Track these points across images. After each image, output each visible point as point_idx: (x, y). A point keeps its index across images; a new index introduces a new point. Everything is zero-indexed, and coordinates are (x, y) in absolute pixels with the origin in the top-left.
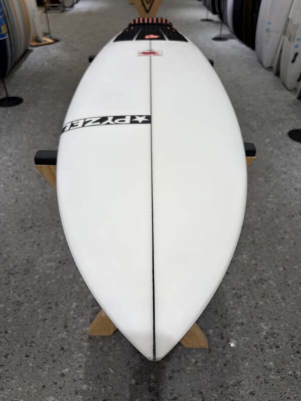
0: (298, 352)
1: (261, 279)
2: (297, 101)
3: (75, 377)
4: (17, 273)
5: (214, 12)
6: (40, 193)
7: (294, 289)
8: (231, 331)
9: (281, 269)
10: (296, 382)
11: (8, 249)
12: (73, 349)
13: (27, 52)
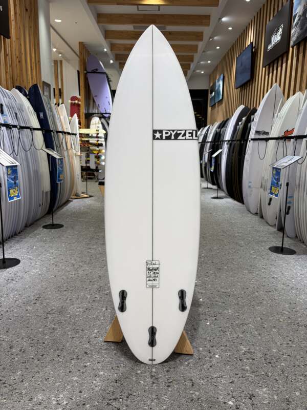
0: (270, 363)
1: (243, 324)
2: (278, 232)
3: (94, 368)
4: (54, 313)
5: (213, 184)
6: (73, 273)
7: (268, 330)
8: (217, 349)
9: (259, 319)
10: (267, 378)
11: (47, 301)
12: (93, 353)
13: (68, 202)
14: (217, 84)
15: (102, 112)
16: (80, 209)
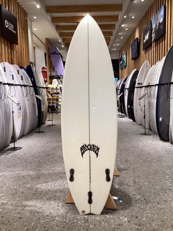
14: (123, 57)
15: (59, 75)
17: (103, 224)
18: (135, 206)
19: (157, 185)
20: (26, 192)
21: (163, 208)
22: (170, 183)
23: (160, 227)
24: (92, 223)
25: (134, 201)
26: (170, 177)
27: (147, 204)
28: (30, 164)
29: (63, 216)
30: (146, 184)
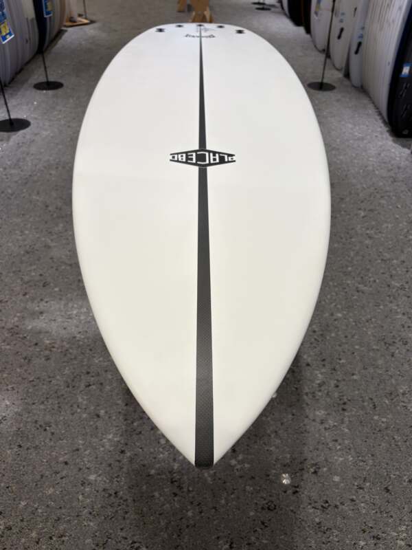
16: (81, 44)
17: (223, 502)
18: (311, 416)
19: (367, 321)
20: (8, 347)
21: (386, 428)
22: (404, 314)
23: (379, 515)
24: (193, 497)
25: (307, 394)
26: (402, 288)
27: (344, 410)
28: (19, 220)
29: (110, 465)
30: (340, 315)
